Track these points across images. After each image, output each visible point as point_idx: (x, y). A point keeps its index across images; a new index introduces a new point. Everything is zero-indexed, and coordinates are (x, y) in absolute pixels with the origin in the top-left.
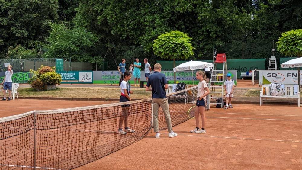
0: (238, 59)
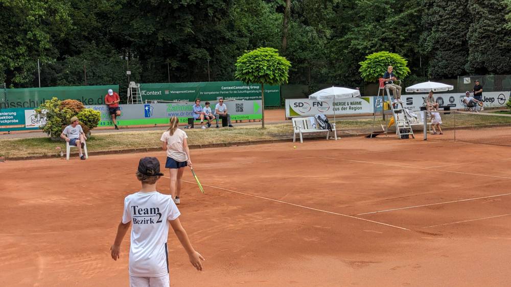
0: (78, 86)
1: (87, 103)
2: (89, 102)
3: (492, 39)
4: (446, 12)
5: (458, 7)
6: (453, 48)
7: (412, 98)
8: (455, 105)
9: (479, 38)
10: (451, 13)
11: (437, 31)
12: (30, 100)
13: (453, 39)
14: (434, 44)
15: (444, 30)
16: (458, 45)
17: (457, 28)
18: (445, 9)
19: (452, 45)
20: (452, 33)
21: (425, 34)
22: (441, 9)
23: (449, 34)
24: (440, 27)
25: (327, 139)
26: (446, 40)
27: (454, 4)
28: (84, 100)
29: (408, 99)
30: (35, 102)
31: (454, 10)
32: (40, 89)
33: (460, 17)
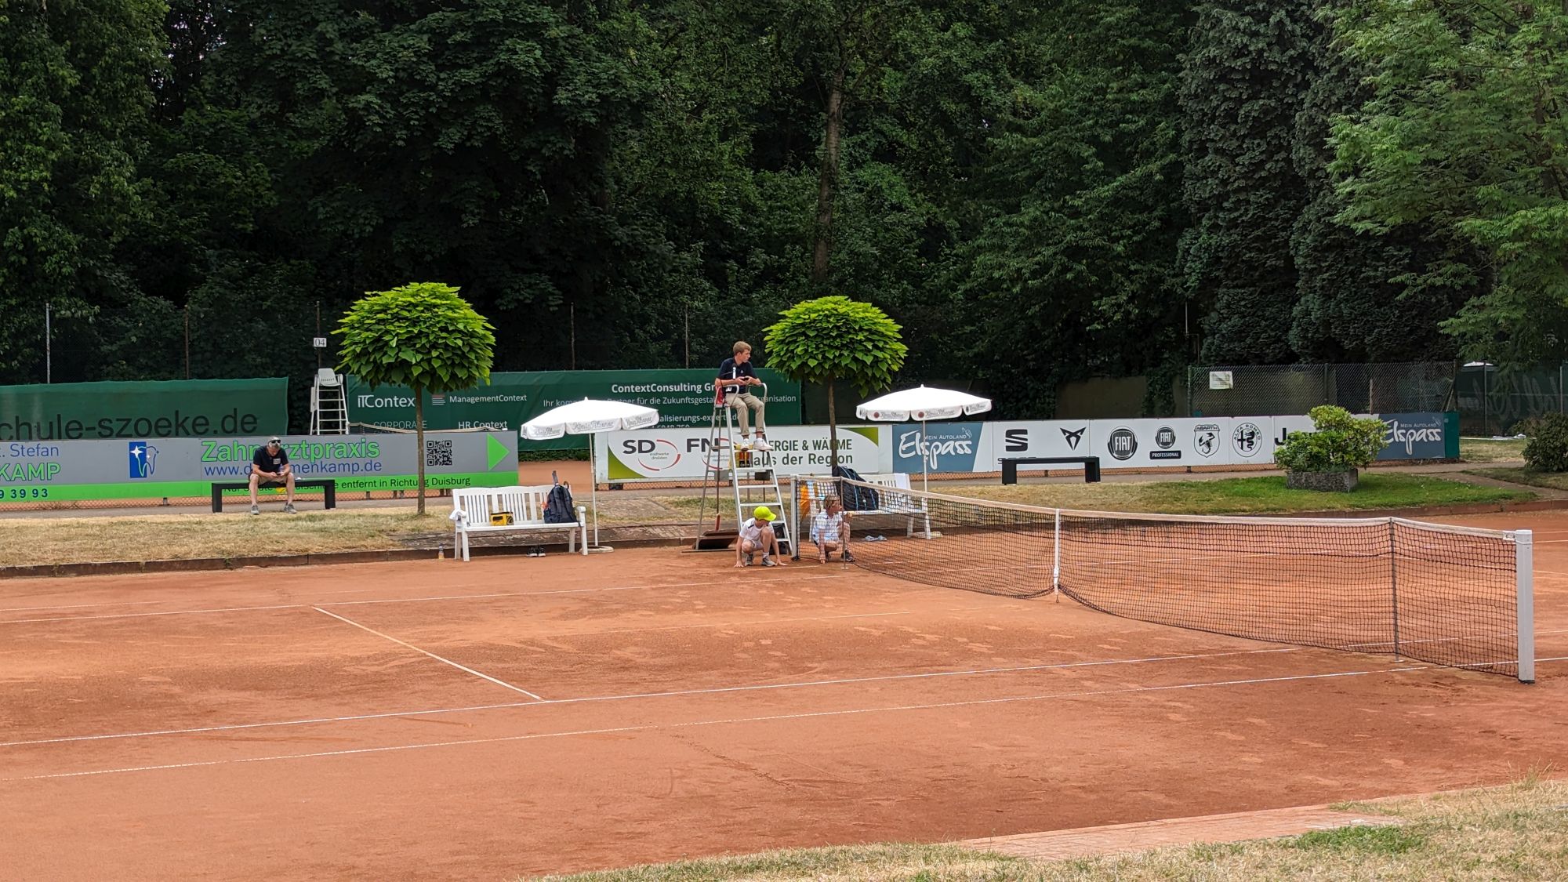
0: (164, 379)
1: (190, 430)
2: (194, 425)
3: (1350, 253)
4: (1237, 169)
5: (1270, 155)
6: (1262, 277)
7: (1025, 432)
8: (1178, 455)
9: (1315, 249)
10: (1254, 172)
11: (1214, 228)
12: (17, 418)
13: (1258, 250)
14: (1207, 265)
15: (1233, 224)
16: (1275, 269)
17: (1270, 219)
18: (1237, 160)
19: (1256, 269)
20: (1258, 233)
21: (1188, 235)
22: (1224, 161)
23: (1246, 236)
24: (1221, 215)
25: (572, 549)
26: (1238, 255)
27: (1259, 145)
28: (180, 421)
29: (1009, 433)
30: (34, 425)
31: (1260, 165)
32: (49, 387)
33: (1277, 184)
